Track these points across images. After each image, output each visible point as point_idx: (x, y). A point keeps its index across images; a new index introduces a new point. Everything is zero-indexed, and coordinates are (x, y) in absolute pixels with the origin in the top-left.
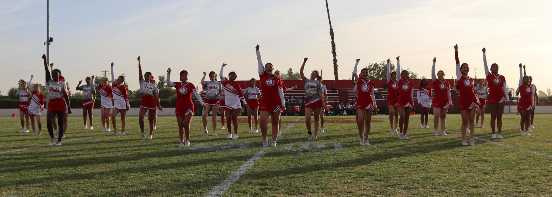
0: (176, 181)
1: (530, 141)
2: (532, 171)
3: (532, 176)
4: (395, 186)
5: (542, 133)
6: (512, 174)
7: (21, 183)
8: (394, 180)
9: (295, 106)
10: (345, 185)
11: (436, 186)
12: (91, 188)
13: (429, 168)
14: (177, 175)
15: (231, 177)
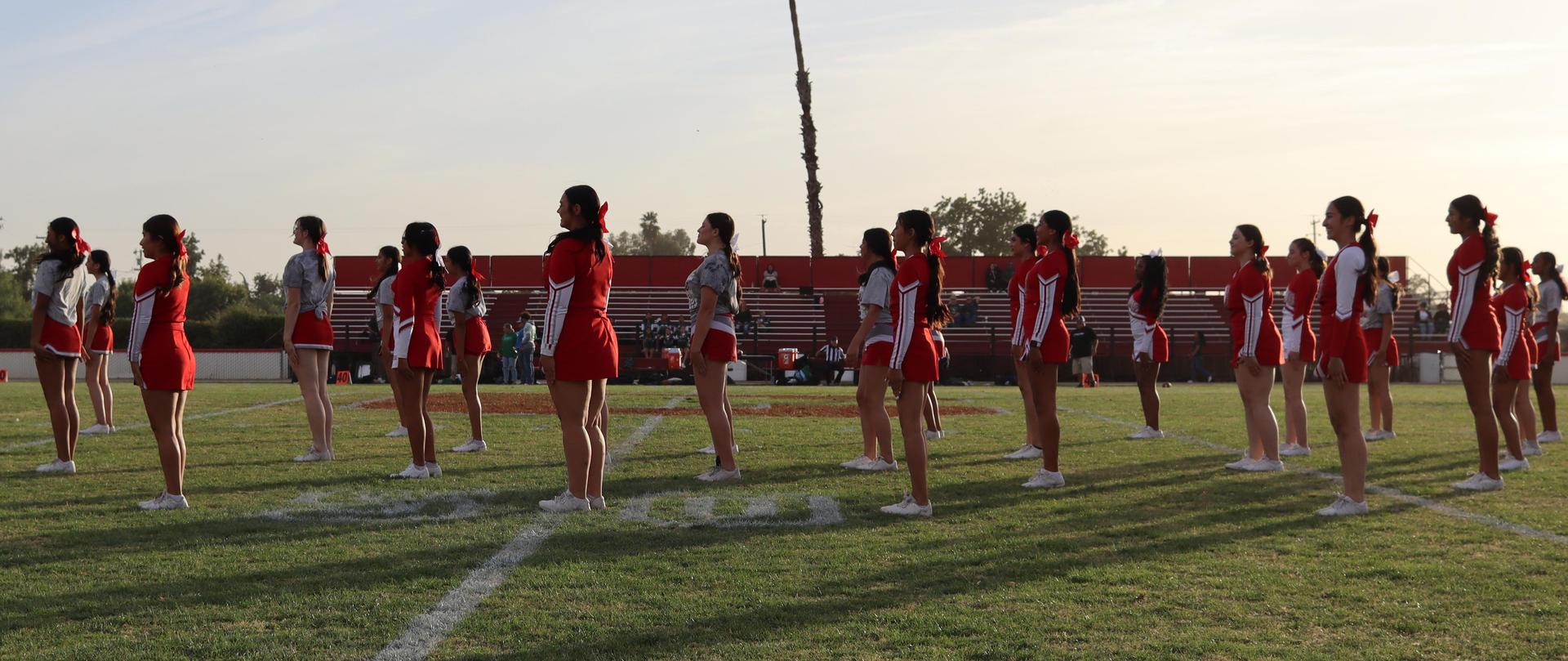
0: (192, 651)
1: (1545, 495)
9: (666, 349)
13: (1179, 604)
14: (199, 623)
15: (409, 637)
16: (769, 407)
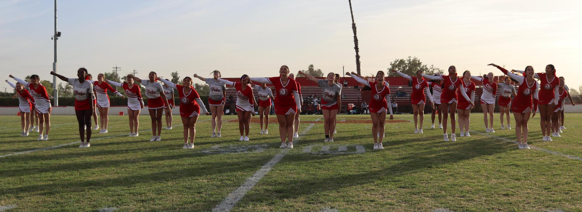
0: (188, 188)
1: (562, 143)
2: (565, 177)
3: (566, 183)
4: (421, 194)
5: (575, 134)
6: (545, 180)
7: (22, 191)
8: (419, 187)
10: (368, 192)
11: (465, 194)
12: (97, 196)
13: (457, 173)
14: (189, 181)
15: (246, 183)
16: (345, 121)
